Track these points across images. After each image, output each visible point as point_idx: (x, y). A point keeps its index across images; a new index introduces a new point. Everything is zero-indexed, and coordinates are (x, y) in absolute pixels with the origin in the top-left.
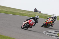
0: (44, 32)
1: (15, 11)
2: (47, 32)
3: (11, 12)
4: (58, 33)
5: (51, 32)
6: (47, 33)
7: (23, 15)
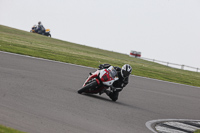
0: (148, 124)
1: (55, 49)
2: (157, 124)
3: (41, 50)
4: (197, 131)
5: (172, 124)
6: (159, 128)
7: (79, 62)
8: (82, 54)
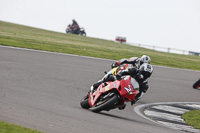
7: (64, 51)
8: (67, 42)
